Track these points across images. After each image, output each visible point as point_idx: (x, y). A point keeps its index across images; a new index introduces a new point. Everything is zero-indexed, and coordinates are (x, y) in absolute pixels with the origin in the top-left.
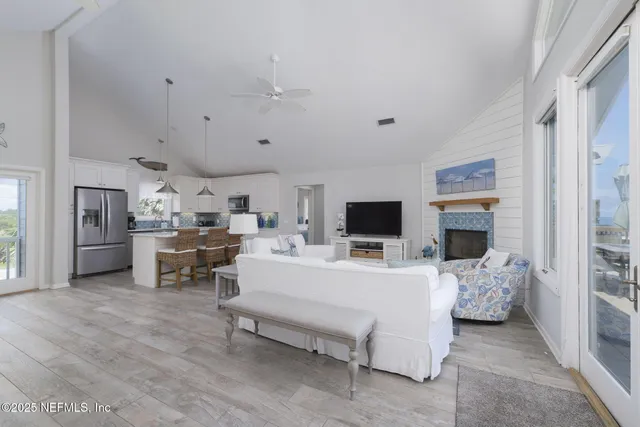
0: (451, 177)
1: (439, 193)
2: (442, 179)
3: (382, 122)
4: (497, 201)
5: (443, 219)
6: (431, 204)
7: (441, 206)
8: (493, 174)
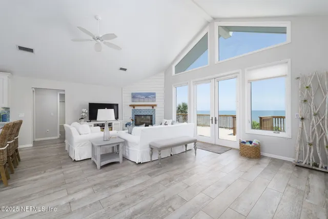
0: (139, 96)
1: (133, 101)
2: (134, 96)
3: (121, 69)
4: (156, 105)
5: (134, 111)
6: (130, 106)
7: (134, 106)
8: (155, 97)
